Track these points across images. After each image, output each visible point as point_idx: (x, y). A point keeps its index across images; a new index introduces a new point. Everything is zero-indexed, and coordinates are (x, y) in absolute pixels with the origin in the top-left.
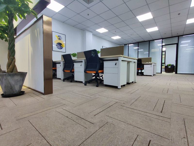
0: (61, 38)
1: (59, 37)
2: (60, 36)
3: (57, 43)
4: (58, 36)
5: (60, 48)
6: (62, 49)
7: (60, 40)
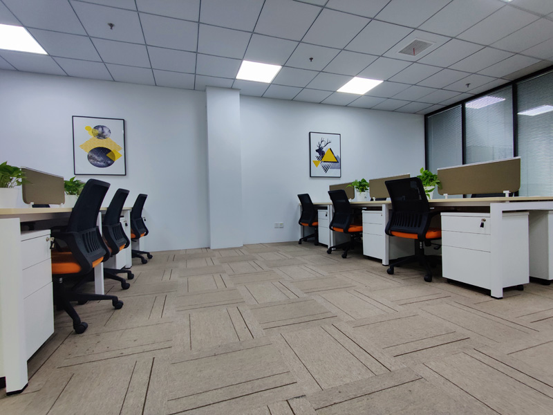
0: (106, 131)
1: (100, 129)
2: (102, 127)
3: (92, 151)
4: (97, 128)
5: (102, 164)
6: (109, 165)
7: (104, 138)
